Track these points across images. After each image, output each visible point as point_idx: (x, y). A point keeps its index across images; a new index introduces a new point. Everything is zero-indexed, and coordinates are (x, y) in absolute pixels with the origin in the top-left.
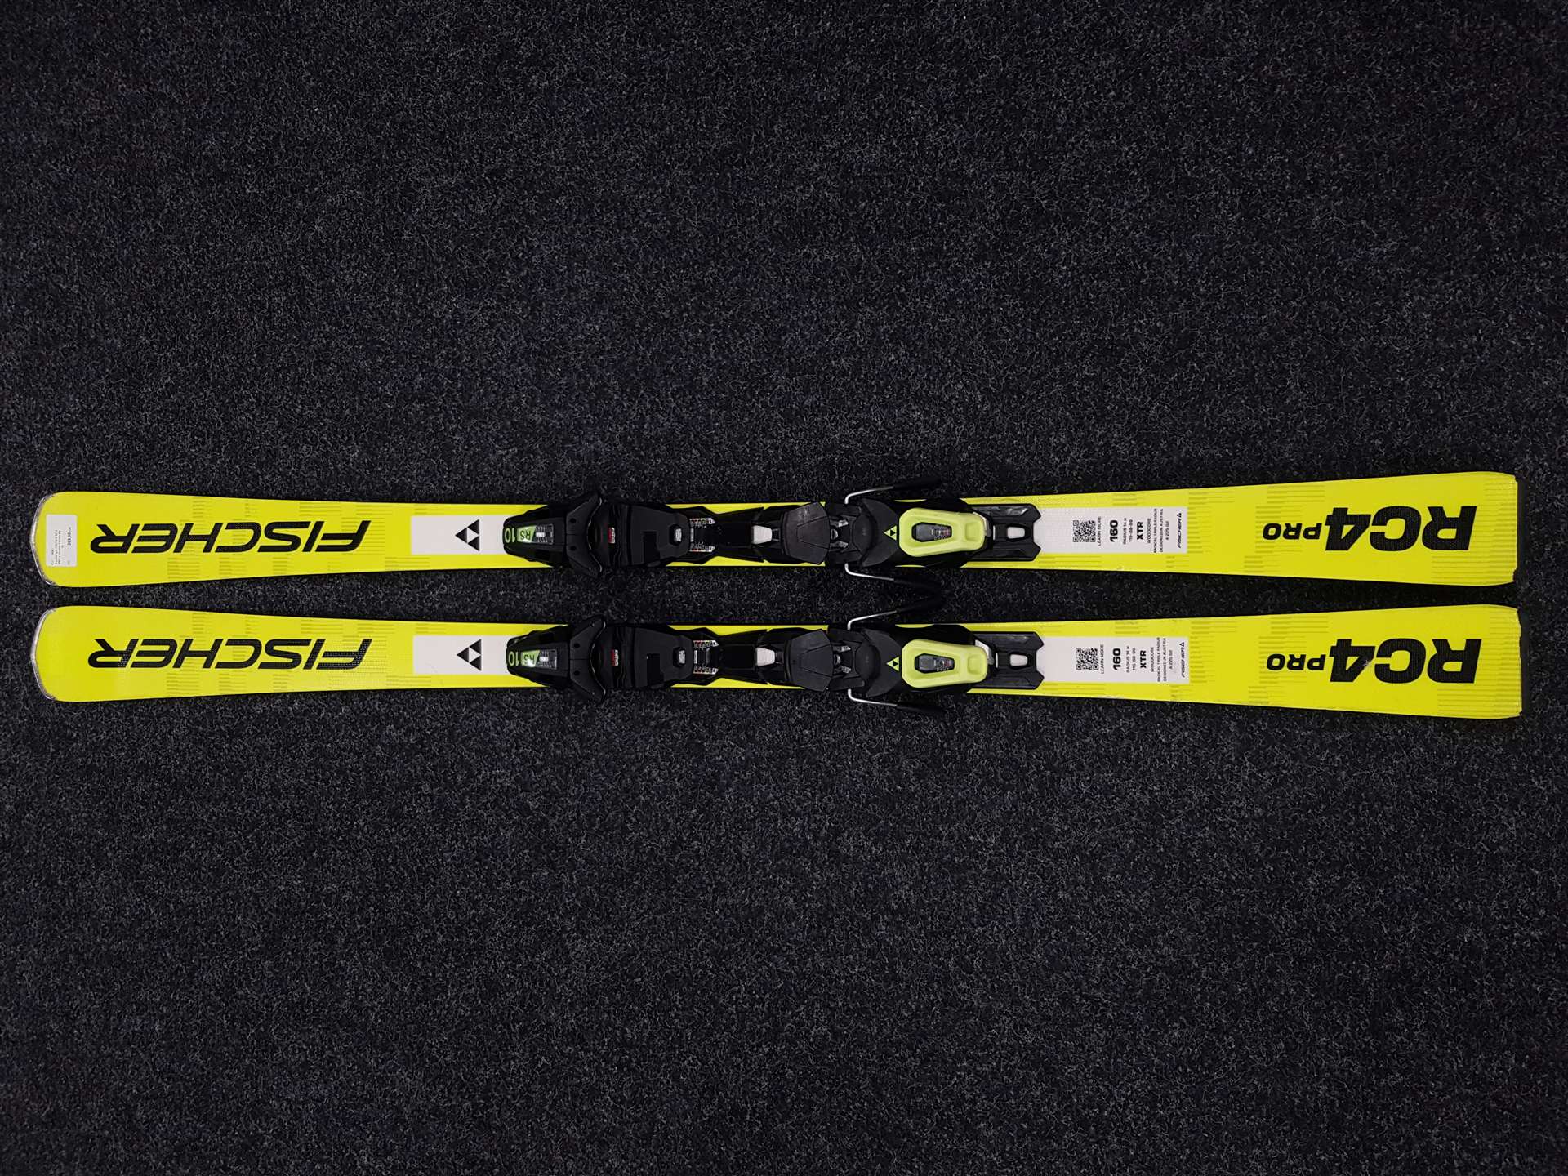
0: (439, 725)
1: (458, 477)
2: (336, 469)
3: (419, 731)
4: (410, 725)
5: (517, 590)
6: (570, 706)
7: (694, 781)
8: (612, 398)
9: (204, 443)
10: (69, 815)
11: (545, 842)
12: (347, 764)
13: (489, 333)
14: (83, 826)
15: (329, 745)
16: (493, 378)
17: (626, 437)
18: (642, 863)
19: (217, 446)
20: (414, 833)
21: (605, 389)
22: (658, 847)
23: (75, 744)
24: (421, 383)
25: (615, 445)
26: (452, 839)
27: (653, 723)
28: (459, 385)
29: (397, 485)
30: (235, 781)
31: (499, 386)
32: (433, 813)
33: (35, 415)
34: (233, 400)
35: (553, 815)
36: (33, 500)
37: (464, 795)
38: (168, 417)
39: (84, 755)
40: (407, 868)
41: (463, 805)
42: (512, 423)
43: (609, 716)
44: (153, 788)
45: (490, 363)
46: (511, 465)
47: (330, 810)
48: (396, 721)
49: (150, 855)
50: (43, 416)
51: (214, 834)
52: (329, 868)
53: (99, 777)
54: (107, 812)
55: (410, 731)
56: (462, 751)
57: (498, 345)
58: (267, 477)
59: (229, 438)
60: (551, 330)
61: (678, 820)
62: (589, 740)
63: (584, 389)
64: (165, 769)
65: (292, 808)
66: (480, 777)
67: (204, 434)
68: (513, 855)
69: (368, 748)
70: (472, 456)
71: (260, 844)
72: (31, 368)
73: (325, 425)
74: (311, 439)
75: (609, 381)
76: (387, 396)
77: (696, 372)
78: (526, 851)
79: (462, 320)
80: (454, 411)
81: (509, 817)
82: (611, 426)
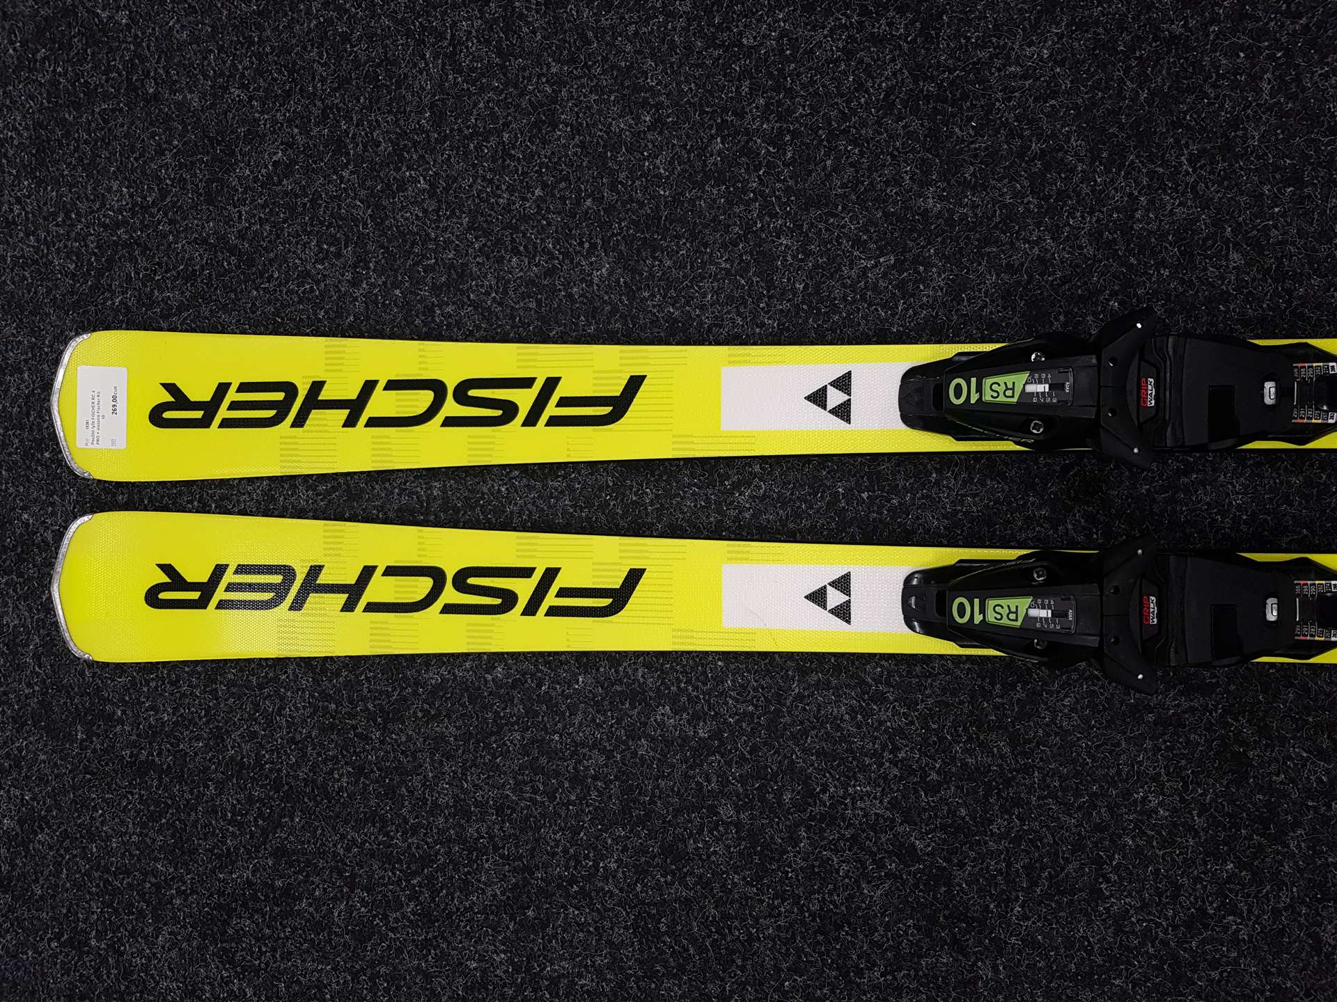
0: (751, 708)
1: (786, 306)
2: (570, 296)
3: (713, 717)
4: (698, 707)
5: (894, 489)
6: (993, 684)
7: (1228, 815)
8: (1073, 170)
9: (338, 255)
10: (109, 838)
11: (947, 907)
12: (587, 768)
13: (843, 67)
14: (131, 854)
15: (556, 737)
16: (850, 142)
17: (1101, 234)
18: (1128, 949)
19: (362, 260)
20: (707, 885)
21: (1060, 154)
22: (1158, 925)
23: (118, 728)
24: (720, 153)
25: (1081, 248)
26: (775, 897)
27: (1151, 717)
28: (789, 155)
29: (676, 321)
30: (391, 792)
31: (862, 153)
32: (741, 853)
33: (55, 215)
34: (388, 186)
35: (961, 865)
36: (51, 346)
37: (797, 825)
38: (277, 214)
39: (134, 745)
40: (693, 940)
41: (795, 841)
42: (886, 215)
43: (1066, 702)
44: (250, 799)
45: (844, 117)
46: (882, 284)
47: (557, 842)
48: (674, 701)
49: (244, 905)
50: (67, 216)
51: (353, 876)
52: (555, 936)
53: (160, 779)
54: (173, 836)
55: (696, 718)
56: (794, 752)
57: (860, 86)
58: (449, 309)
59: (382, 246)
60: (959, 59)
61: (1197, 879)
62: (1030, 741)
63: (1021, 155)
64: (271, 770)
65: (491, 838)
66: (825, 797)
67: (337, 240)
68: (887, 927)
69: (624, 743)
70: (810, 271)
71: (435, 893)
72: (49, 141)
73: (549, 224)
74: (525, 247)
75: (1068, 140)
76: (659, 176)
77: (1235, 123)
78: (910, 922)
79: (795, 49)
80: (778, 198)
81: (880, 865)
82: (1072, 215)
